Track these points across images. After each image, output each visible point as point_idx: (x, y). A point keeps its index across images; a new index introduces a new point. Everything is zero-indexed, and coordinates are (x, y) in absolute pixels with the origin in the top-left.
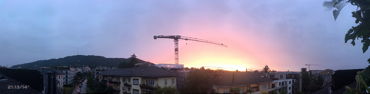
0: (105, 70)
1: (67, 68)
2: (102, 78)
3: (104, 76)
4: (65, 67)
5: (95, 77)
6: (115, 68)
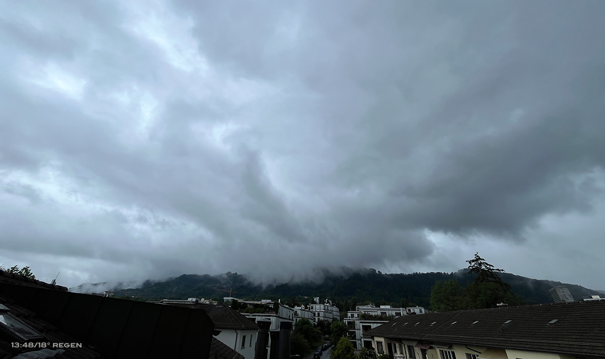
1: (271, 307)
2: (386, 351)
3: (392, 342)
4: (264, 302)
6: (421, 311)
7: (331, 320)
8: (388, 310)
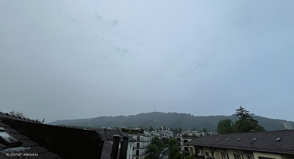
0: (197, 137)
1: (140, 132)
2: (194, 152)
5: (183, 149)
6: (213, 134)
7: (169, 137)
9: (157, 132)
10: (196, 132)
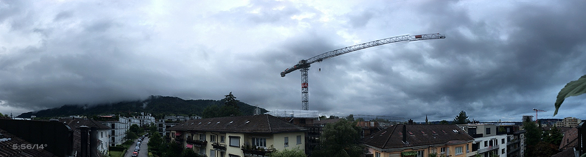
0: (181, 123)
1: (115, 119)
4: (110, 116)
5: (164, 134)
6: (198, 118)
7: (150, 124)
8: (181, 118)
9: (136, 118)
10: (181, 117)
